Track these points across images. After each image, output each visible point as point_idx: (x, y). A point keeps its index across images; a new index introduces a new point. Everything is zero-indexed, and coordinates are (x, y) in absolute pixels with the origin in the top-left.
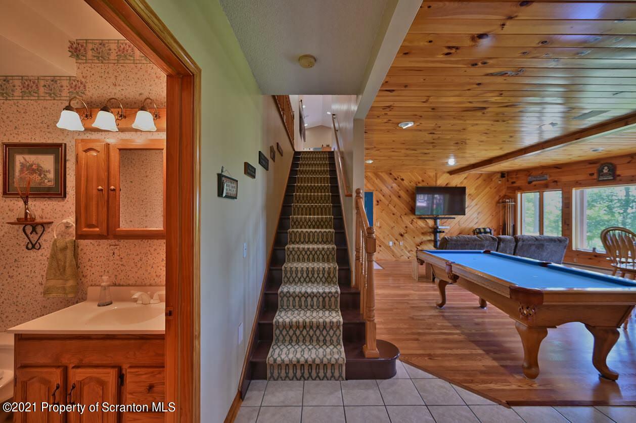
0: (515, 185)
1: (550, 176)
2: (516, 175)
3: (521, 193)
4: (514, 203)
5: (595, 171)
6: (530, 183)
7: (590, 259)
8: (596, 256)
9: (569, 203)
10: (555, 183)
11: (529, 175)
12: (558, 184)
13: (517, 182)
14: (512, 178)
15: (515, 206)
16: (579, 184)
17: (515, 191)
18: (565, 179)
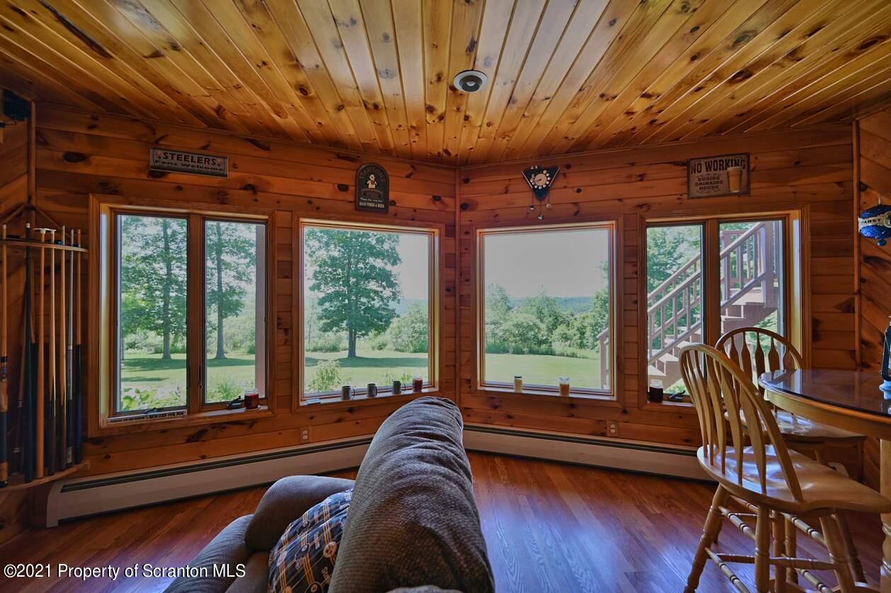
0: (81, 169)
1: (235, 166)
2: (91, 127)
3: (114, 213)
4: (79, 249)
5: (348, 178)
6: (157, 173)
7: (339, 421)
8: (351, 410)
9: (291, 262)
10: (249, 192)
11: (156, 144)
12: (260, 196)
13: (96, 159)
14: (70, 136)
15: (85, 264)
16: (319, 210)
17: (87, 194)
18: (282, 185)
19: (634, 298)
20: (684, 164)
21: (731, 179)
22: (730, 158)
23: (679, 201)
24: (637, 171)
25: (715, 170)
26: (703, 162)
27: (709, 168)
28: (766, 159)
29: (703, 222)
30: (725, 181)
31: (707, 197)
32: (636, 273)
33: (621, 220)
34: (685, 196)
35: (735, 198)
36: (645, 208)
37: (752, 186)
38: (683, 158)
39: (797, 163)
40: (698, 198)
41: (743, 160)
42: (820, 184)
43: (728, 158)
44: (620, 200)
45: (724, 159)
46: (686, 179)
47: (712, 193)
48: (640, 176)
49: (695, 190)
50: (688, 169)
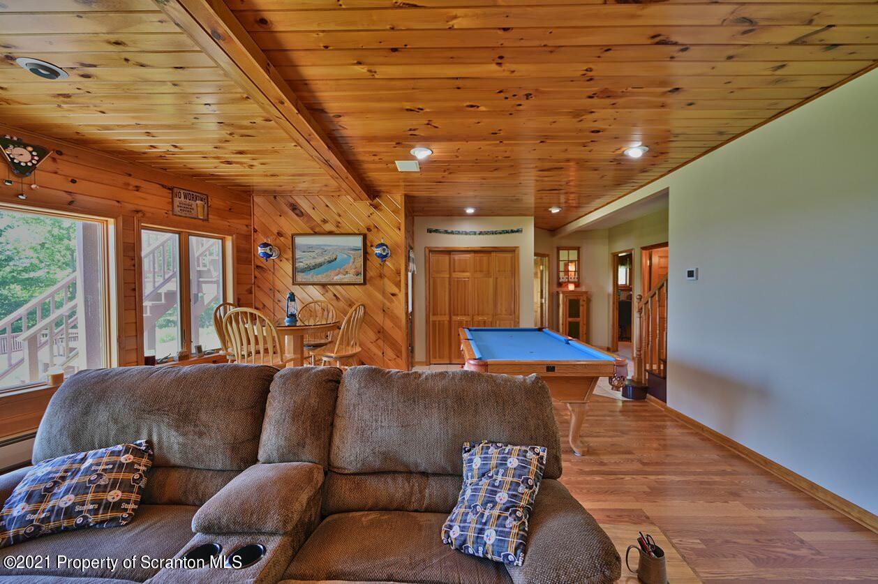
19: (133, 286)
20: (169, 189)
21: (199, 209)
22: (199, 195)
23: (166, 215)
24: (134, 182)
25: (190, 200)
26: (182, 192)
27: (185, 197)
28: (216, 202)
29: (179, 233)
30: (195, 208)
31: (186, 217)
32: (134, 266)
33: (121, 219)
34: (171, 212)
35: (201, 221)
36: (140, 214)
37: (210, 216)
38: (170, 185)
39: (230, 209)
40: (180, 216)
41: (205, 199)
42: (238, 224)
43: (197, 194)
44: (118, 202)
45: (195, 194)
46: (171, 200)
47: (188, 215)
48: (137, 187)
49: (177, 210)
50: (172, 193)
